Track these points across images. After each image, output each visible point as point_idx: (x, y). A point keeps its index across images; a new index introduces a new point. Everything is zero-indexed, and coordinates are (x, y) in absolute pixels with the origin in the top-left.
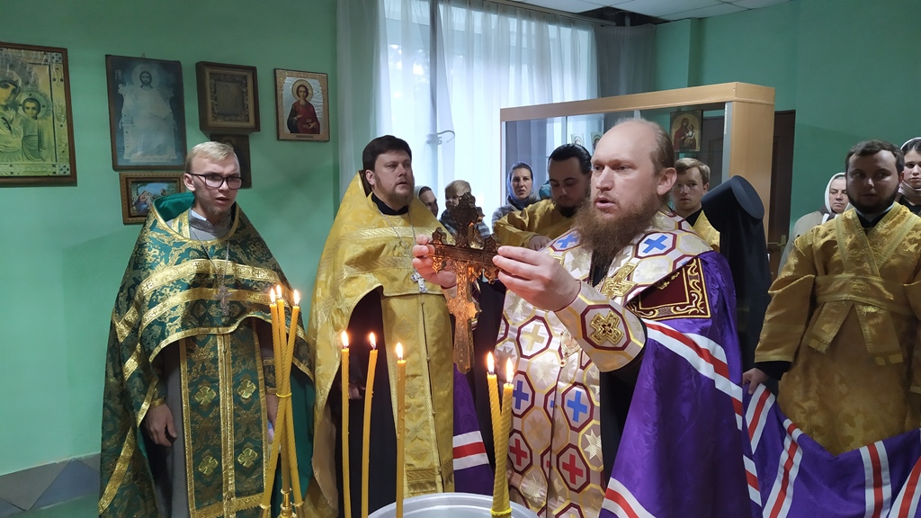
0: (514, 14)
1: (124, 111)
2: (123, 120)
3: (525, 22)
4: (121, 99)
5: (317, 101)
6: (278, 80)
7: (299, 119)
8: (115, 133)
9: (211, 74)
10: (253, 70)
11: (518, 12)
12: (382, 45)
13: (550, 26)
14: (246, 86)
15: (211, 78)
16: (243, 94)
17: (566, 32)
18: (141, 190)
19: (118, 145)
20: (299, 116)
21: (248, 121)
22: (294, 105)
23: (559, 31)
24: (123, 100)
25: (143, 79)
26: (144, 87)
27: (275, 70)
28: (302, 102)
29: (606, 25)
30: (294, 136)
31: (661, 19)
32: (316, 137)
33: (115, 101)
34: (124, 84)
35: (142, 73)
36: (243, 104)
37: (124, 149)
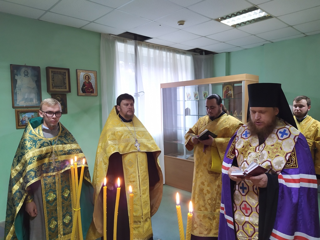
0: (165, 50)
1: (17, 85)
2: (17, 89)
3: (168, 53)
4: (16, 81)
5: (93, 81)
6: (78, 73)
7: (86, 88)
8: (14, 94)
9: (52, 71)
10: (68, 70)
11: (166, 50)
12: (117, 61)
13: (177, 55)
14: (65, 76)
15: (52, 73)
16: (64, 79)
17: (183, 57)
18: (23, 116)
19: (15, 98)
20: (86, 87)
21: (66, 89)
22: (84, 83)
23: (180, 57)
24: (17, 81)
25: (25, 74)
26: (25, 76)
27: (77, 70)
28: (87, 82)
29: (196, 54)
30: (84, 94)
31: (216, 53)
32: (92, 94)
33: (14, 82)
34: (17, 75)
35: (24, 71)
36: (64, 82)
37: (17, 100)
